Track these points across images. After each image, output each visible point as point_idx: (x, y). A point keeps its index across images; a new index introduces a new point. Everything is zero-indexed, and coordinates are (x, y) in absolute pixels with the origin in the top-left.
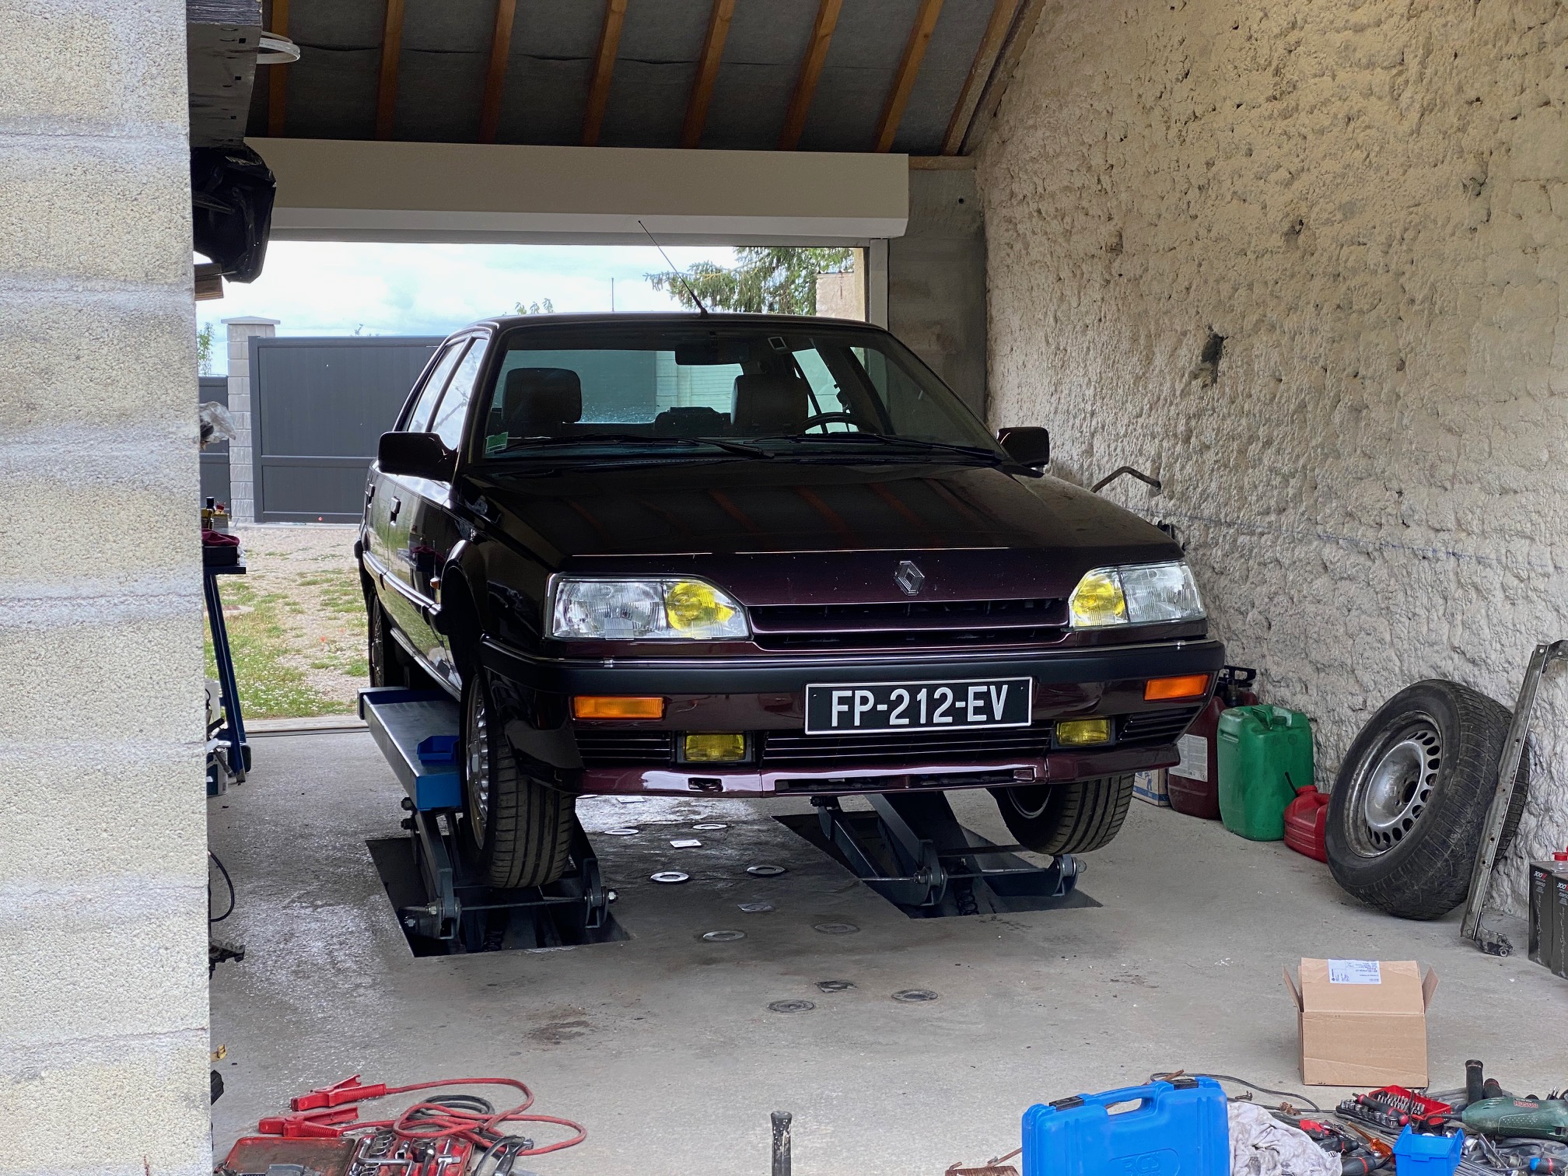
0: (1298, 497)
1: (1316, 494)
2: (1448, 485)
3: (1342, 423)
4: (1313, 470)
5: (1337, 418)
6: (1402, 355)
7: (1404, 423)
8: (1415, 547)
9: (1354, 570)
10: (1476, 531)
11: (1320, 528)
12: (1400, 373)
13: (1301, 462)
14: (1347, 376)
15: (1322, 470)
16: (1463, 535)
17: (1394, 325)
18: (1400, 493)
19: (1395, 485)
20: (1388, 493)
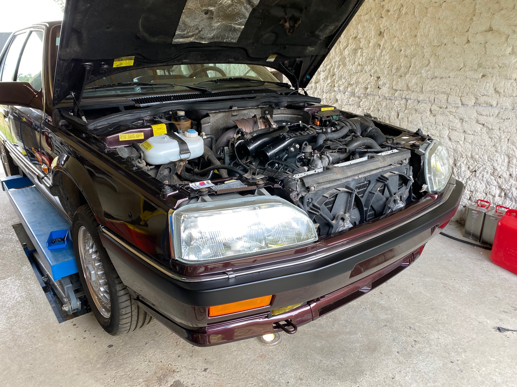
0: (326, 78)
1: (334, 77)
2: (403, 75)
3: (349, 54)
4: (334, 69)
5: (346, 52)
6: (382, 30)
7: (382, 54)
8: (386, 96)
9: (353, 102)
10: (418, 91)
11: (336, 89)
12: (380, 37)
13: (328, 67)
14: (352, 38)
15: (338, 69)
16: (410, 92)
17: (378, 20)
18: (379, 78)
19: (376, 75)
20: (372, 78)
